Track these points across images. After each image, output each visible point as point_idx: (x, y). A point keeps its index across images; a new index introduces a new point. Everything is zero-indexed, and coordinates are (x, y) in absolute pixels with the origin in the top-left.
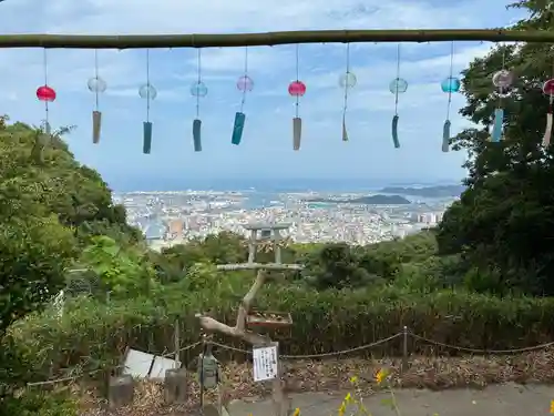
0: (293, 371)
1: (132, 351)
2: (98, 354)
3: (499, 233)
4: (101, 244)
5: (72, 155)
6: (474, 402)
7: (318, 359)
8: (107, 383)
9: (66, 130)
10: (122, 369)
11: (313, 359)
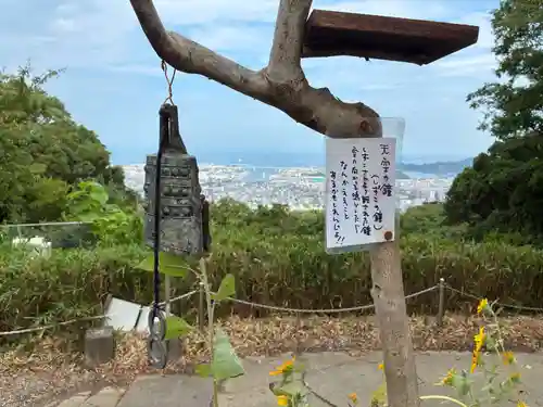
0: (305, 328)
1: (115, 300)
2: (73, 301)
3: (514, 197)
4: (89, 189)
5: (68, 115)
6: (528, 367)
7: (335, 315)
8: (82, 337)
9: (55, 73)
10: (102, 320)
11: (329, 315)
